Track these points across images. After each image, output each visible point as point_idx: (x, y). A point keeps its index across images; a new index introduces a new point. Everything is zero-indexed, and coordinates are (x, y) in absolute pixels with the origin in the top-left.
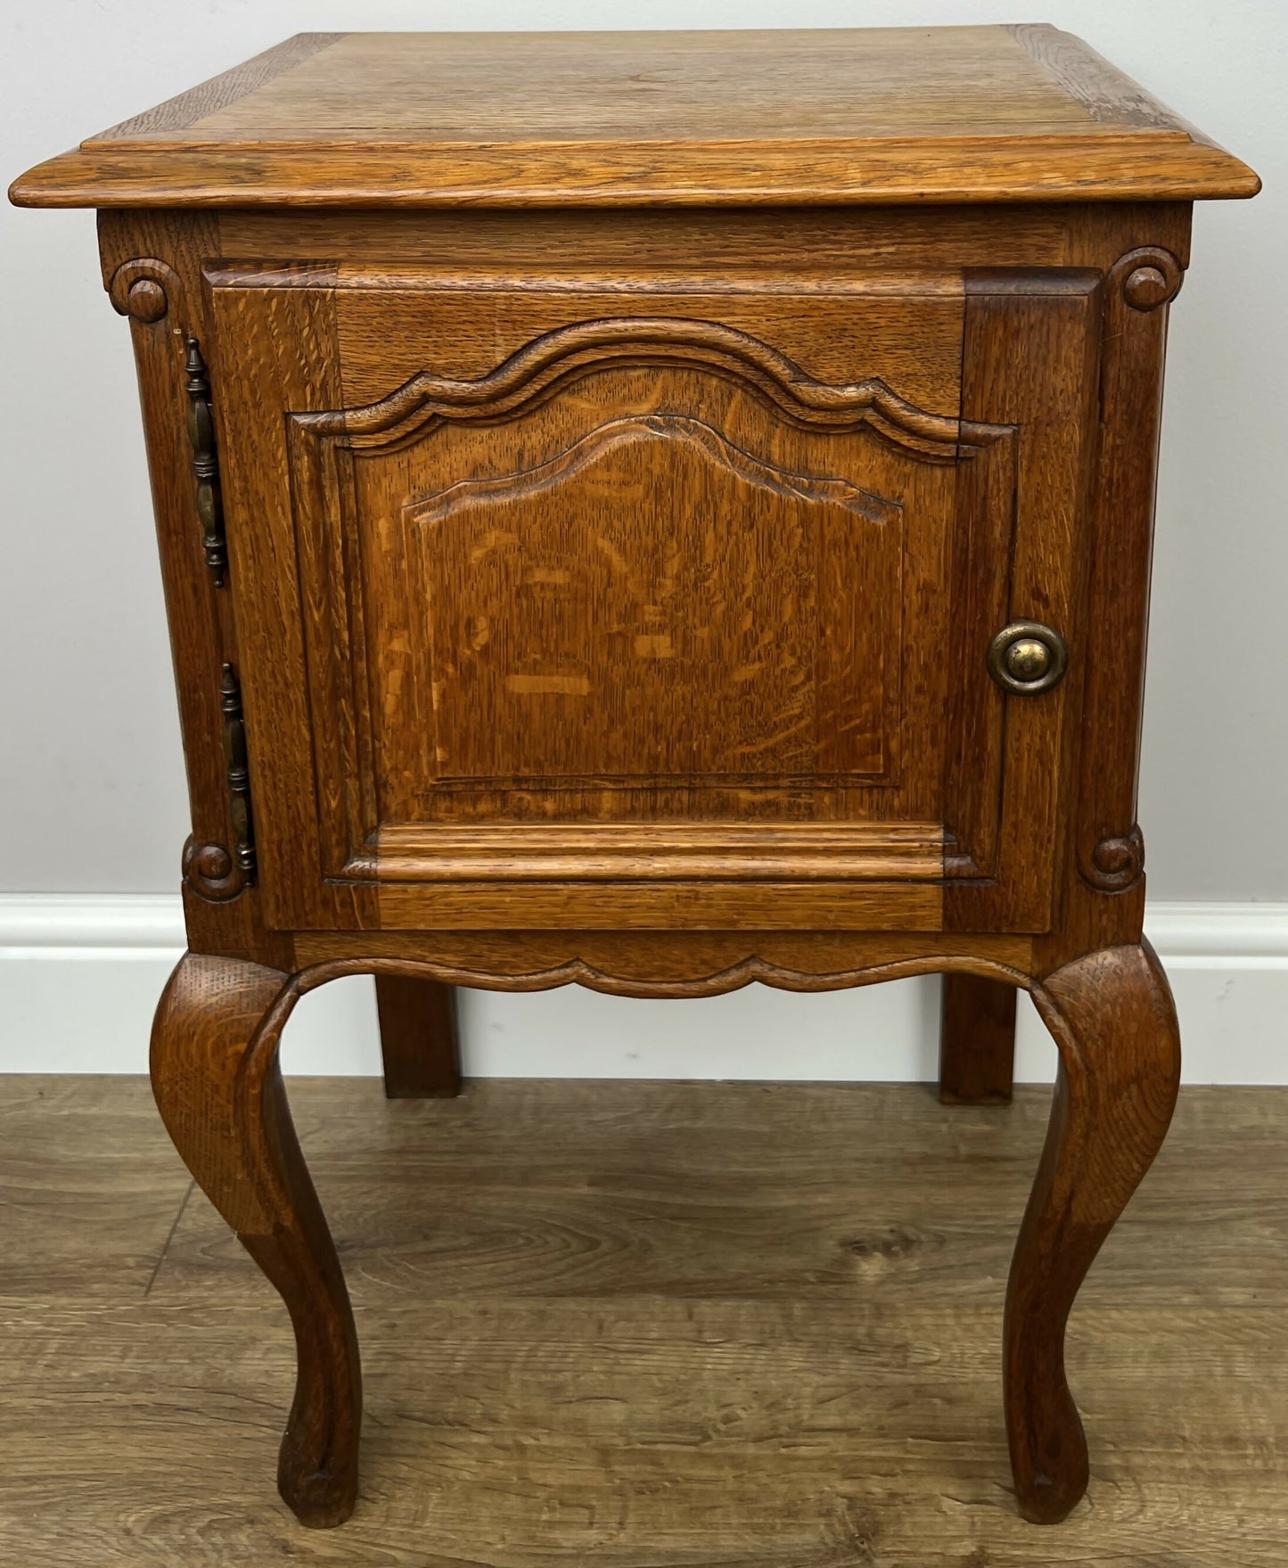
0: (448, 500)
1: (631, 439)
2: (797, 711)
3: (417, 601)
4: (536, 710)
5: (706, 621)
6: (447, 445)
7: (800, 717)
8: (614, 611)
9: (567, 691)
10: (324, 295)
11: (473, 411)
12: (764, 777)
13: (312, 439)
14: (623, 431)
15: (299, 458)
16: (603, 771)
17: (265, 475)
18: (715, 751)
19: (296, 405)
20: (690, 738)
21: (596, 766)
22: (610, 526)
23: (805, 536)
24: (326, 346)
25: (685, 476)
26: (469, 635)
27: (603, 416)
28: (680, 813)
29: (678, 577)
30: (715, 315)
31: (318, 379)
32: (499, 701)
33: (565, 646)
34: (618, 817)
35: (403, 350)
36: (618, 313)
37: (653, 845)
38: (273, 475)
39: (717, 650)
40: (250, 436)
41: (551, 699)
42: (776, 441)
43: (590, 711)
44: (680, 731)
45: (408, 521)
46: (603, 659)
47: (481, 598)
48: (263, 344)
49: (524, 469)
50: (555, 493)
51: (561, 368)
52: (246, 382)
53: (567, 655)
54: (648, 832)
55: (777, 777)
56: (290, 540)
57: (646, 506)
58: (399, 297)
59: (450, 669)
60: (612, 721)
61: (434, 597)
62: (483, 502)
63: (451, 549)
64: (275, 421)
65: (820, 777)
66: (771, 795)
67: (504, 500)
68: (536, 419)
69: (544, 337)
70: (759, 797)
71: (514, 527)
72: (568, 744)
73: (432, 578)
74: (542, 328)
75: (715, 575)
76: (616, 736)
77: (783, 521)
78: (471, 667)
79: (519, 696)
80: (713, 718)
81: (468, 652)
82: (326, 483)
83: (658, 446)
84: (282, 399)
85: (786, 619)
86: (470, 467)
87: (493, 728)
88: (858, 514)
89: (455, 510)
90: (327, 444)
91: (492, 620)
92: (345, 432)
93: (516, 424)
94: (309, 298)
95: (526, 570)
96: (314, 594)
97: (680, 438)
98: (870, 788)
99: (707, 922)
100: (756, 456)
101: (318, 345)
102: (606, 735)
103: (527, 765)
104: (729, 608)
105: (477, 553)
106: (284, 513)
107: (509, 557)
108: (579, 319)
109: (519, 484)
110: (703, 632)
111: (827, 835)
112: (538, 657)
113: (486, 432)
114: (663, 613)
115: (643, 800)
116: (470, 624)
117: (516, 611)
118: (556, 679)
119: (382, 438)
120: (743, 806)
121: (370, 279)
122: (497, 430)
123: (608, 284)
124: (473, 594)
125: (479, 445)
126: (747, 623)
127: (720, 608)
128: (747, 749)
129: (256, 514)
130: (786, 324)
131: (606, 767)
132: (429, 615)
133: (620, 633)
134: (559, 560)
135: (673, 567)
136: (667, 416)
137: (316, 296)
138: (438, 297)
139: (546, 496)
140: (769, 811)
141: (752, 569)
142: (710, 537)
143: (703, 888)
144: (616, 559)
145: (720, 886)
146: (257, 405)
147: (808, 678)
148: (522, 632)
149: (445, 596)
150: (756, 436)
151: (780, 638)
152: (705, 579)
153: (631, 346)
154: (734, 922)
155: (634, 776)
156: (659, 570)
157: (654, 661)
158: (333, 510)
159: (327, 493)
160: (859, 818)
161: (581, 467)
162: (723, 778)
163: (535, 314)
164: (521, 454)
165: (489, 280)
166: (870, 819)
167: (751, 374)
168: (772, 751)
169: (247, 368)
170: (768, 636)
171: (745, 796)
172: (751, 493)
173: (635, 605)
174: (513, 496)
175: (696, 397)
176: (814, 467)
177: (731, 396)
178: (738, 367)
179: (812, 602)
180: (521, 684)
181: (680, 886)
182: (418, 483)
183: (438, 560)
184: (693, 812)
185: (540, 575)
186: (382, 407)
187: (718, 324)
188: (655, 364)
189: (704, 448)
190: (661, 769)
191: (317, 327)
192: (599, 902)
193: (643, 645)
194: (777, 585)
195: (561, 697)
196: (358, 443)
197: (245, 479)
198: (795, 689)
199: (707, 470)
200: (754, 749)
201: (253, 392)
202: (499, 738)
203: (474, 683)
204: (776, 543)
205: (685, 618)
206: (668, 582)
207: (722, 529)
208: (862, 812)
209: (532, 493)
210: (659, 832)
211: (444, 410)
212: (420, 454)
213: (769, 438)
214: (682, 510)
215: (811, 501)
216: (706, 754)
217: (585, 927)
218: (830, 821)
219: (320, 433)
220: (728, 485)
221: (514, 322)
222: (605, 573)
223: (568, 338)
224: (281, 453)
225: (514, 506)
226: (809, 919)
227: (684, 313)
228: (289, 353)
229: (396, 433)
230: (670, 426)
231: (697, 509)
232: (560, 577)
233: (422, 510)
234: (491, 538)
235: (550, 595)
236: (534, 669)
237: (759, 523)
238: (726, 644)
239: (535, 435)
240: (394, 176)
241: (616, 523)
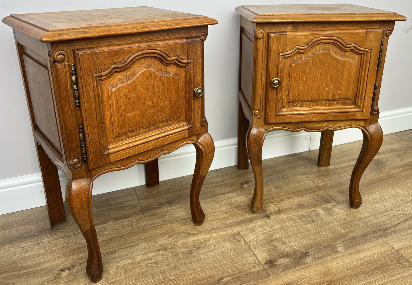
0: (116, 86)
1: (144, 70)
2: (168, 109)
3: (112, 104)
4: (132, 118)
5: (155, 98)
6: (115, 76)
7: (168, 110)
8: (143, 99)
9: (136, 114)
10: (98, 52)
11: (121, 69)
12: (164, 120)
13: (96, 78)
14: (142, 69)
15: (94, 82)
16: (142, 126)
17: (89, 86)
18: (157, 118)
19: (94, 72)
20: (154, 117)
21: (141, 125)
22: (141, 85)
23: (168, 82)
24: (99, 61)
25: (152, 75)
26: (121, 108)
27: (139, 67)
28: (152, 130)
29: (151, 92)
30: (156, 48)
31: (97, 67)
32: (126, 118)
33: (136, 107)
34: (143, 133)
35: (111, 60)
36: (143, 50)
37: (150, 136)
38: (90, 86)
39: (157, 102)
40: (86, 79)
41: (134, 116)
42: (163, 68)
43: (140, 116)
44: (153, 116)
45: (110, 90)
46: (141, 107)
47: (123, 101)
48: (88, 62)
49: (128, 79)
50: (133, 81)
51: (134, 60)
52: (85, 70)
53: (136, 108)
54: (148, 134)
55: (165, 120)
56: (93, 97)
57: (146, 81)
58: (110, 51)
59: (118, 115)
60: (143, 117)
61: (115, 103)
62: (122, 85)
63: (118, 94)
64: (90, 76)
65: (171, 118)
66: (164, 124)
67: (125, 84)
68: (128, 70)
69: (132, 55)
70: (162, 124)
71: (127, 88)
72: (137, 122)
73: (115, 99)
74: (132, 53)
75: (156, 90)
76: (144, 119)
77: (165, 80)
78: (122, 113)
79: (129, 116)
80: (157, 113)
81: (121, 111)
82: (98, 86)
83: (148, 71)
84: (91, 71)
85: (166, 95)
86: (119, 79)
87: (125, 123)
88: (174, 77)
89: (118, 87)
90: (98, 79)
91: (124, 105)
92: (102, 76)
93: (126, 71)
94: (96, 53)
95: (129, 95)
96: (98, 106)
97: (151, 69)
98: (177, 119)
99: (159, 145)
100: (160, 70)
101: (97, 61)
102: (142, 120)
103: (131, 128)
104: (158, 95)
105: (122, 93)
106: (92, 92)
107: (127, 93)
108: (138, 51)
109: (127, 81)
110: (155, 100)
111: (172, 127)
112: (132, 109)
113: (121, 73)
114: (150, 98)
115: (147, 130)
116: (121, 106)
117: (128, 102)
118: (134, 112)
119: (107, 76)
120: (161, 126)
121: (105, 49)
122: (123, 72)
123: (140, 45)
124: (121, 101)
125: (120, 76)
126: (161, 97)
127: (157, 95)
128: (161, 117)
129: (88, 93)
130: (166, 48)
131: (142, 125)
132: (115, 106)
133: (143, 103)
134: (134, 92)
135: (150, 90)
136: (148, 66)
137: (97, 53)
138: (116, 50)
139: (132, 82)
140: (164, 126)
141: (161, 88)
142: (155, 84)
143: (158, 140)
144: (143, 91)
145: (160, 139)
146: (87, 73)
147: (169, 104)
148: (129, 106)
149: (117, 102)
150: (160, 67)
151: (165, 98)
152: (155, 91)
153: (144, 55)
154: (162, 144)
155: (146, 125)
156: (149, 91)
157: (149, 106)
158: (99, 91)
159: (98, 88)
160: (176, 124)
161: (136, 76)
162: (158, 122)
163: (131, 51)
164: (126, 76)
165: (123, 46)
166: (177, 123)
167: (161, 57)
168: (165, 116)
169: (86, 67)
170: (164, 98)
171: (161, 125)
172: (160, 76)
173: (145, 98)
174: (127, 83)
175: (151, 62)
176: (168, 71)
177: (156, 61)
178: (159, 56)
179: (169, 92)
180: (129, 115)
181: (155, 141)
182: (111, 84)
183: (116, 96)
184: (154, 129)
185: (131, 95)
186: (108, 71)
187: (157, 50)
188: (145, 58)
189: (154, 70)
190: (150, 123)
191: (97, 58)
192: (144, 147)
193: (147, 103)
194: (165, 90)
195: (135, 115)
196: (103, 78)
197: (86, 87)
198: (167, 106)
199: (154, 74)
200: (163, 117)
201: (87, 71)
202: (126, 124)
203: (122, 116)
204: (164, 83)
205: (153, 98)
206: (150, 93)
207: (157, 83)
208: (176, 123)
209: (129, 82)
210: (150, 134)
211: (117, 70)
212: (111, 79)
213: (162, 67)
214: (151, 81)
215: (168, 76)
216: (156, 119)
217: (142, 152)
218: (172, 125)
219: (97, 77)
220: (157, 75)
221: (128, 53)
222: (141, 93)
223: (136, 55)
224: (92, 82)
225: (127, 85)
226: (172, 140)
227: (152, 48)
228: (92, 63)
229: (109, 75)
230: (149, 67)
231: (154, 80)
232: (134, 95)
233: (112, 88)
234: (124, 91)
235: (133, 98)
236: (131, 112)
237: (162, 81)
238: (158, 101)
239: (128, 73)
240: (109, 30)
241: (142, 85)
